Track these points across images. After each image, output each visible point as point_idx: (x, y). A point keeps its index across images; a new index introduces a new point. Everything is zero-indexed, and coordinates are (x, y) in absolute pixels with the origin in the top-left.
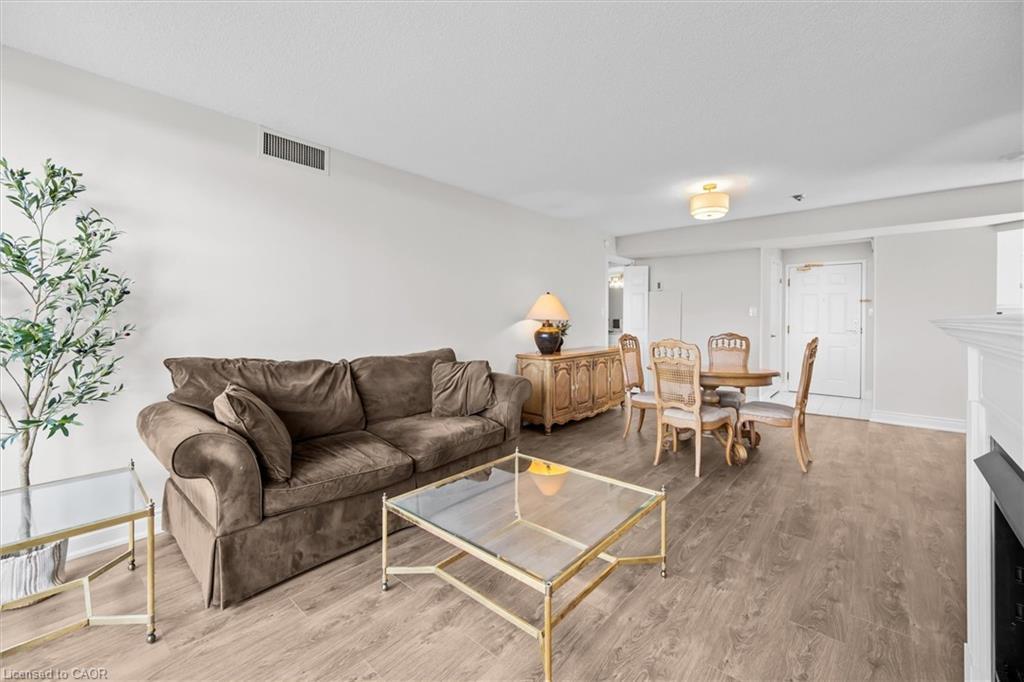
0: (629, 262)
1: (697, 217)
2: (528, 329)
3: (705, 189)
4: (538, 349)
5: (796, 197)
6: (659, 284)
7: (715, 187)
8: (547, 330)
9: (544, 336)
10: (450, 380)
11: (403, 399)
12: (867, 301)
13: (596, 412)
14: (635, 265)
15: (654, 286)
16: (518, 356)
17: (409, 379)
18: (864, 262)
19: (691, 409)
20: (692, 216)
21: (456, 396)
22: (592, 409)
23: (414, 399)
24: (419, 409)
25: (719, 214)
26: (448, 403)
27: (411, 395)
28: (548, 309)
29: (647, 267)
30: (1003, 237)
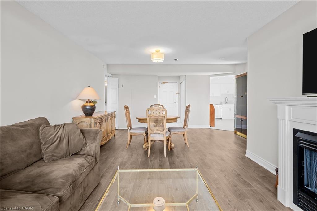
0: (110, 75)
1: (153, 61)
2: (78, 104)
3: (156, 51)
4: (84, 114)
5: (175, 60)
6: (122, 85)
7: (159, 51)
8: (89, 104)
9: (88, 107)
10: (55, 137)
11: (23, 156)
12: (178, 94)
13: (108, 140)
14: (113, 77)
15: (121, 86)
16: (73, 118)
17: (25, 141)
18: (178, 82)
19: (162, 133)
20: (152, 61)
21: (61, 146)
22: (106, 139)
23: (30, 154)
24: (35, 159)
25: (161, 61)
26: (57, 151)
27: (28, 151)
28: (89, 94)
29: (118, 78)
30: (211, 78)
